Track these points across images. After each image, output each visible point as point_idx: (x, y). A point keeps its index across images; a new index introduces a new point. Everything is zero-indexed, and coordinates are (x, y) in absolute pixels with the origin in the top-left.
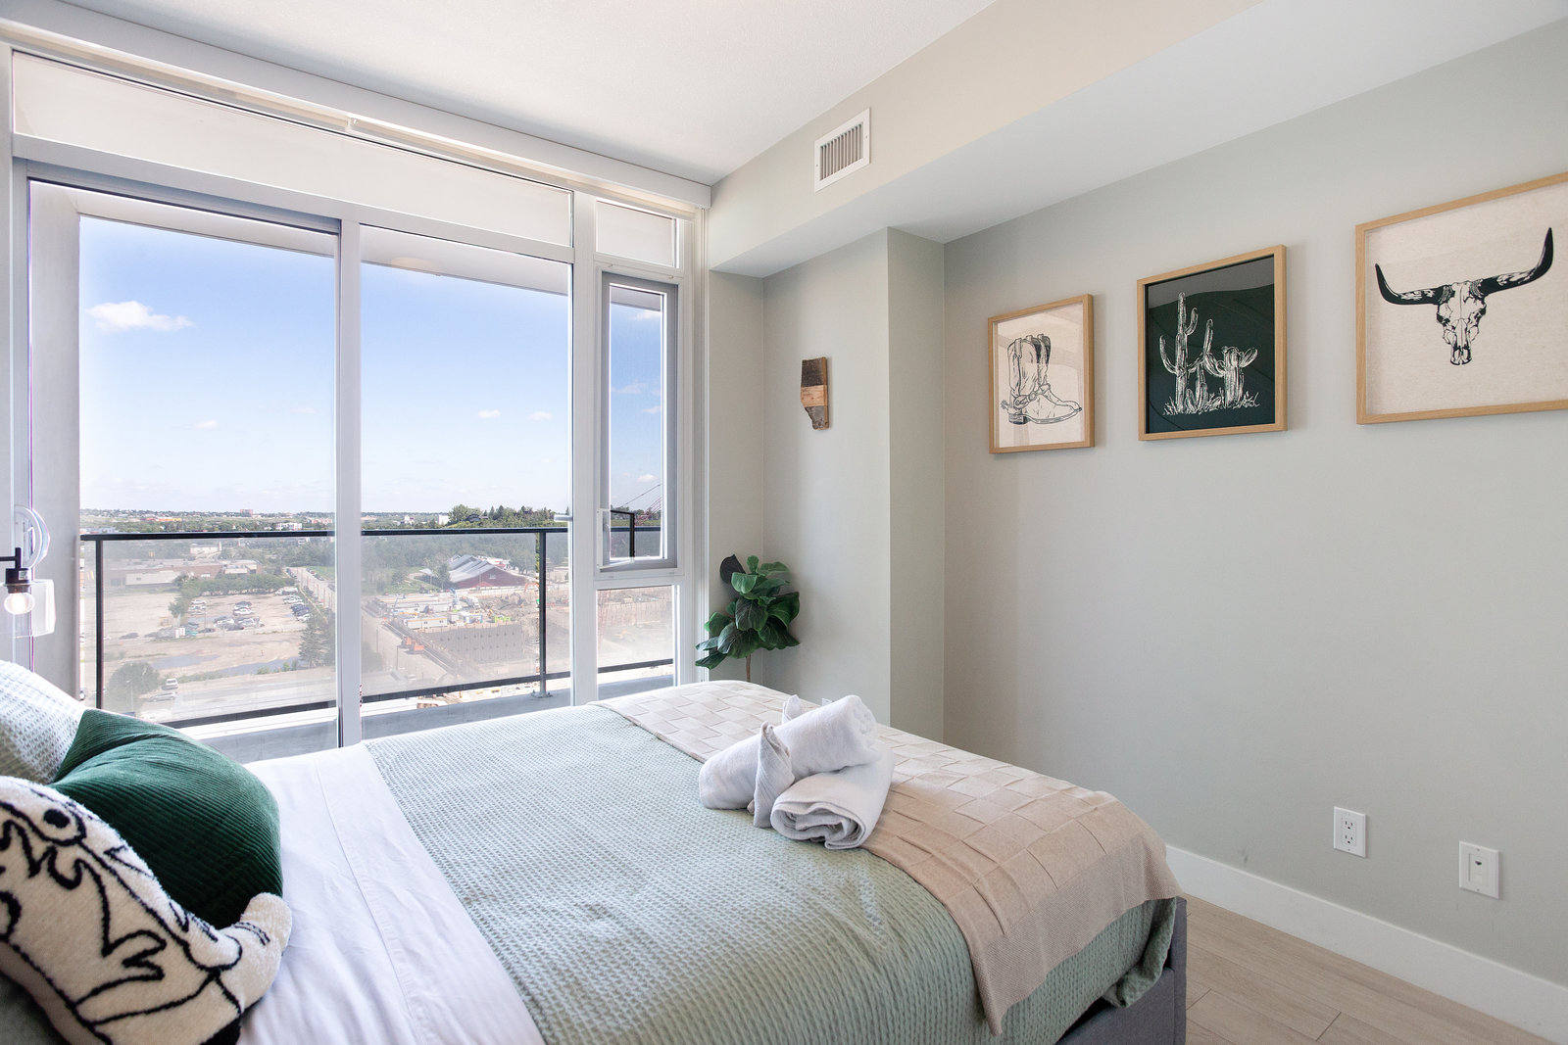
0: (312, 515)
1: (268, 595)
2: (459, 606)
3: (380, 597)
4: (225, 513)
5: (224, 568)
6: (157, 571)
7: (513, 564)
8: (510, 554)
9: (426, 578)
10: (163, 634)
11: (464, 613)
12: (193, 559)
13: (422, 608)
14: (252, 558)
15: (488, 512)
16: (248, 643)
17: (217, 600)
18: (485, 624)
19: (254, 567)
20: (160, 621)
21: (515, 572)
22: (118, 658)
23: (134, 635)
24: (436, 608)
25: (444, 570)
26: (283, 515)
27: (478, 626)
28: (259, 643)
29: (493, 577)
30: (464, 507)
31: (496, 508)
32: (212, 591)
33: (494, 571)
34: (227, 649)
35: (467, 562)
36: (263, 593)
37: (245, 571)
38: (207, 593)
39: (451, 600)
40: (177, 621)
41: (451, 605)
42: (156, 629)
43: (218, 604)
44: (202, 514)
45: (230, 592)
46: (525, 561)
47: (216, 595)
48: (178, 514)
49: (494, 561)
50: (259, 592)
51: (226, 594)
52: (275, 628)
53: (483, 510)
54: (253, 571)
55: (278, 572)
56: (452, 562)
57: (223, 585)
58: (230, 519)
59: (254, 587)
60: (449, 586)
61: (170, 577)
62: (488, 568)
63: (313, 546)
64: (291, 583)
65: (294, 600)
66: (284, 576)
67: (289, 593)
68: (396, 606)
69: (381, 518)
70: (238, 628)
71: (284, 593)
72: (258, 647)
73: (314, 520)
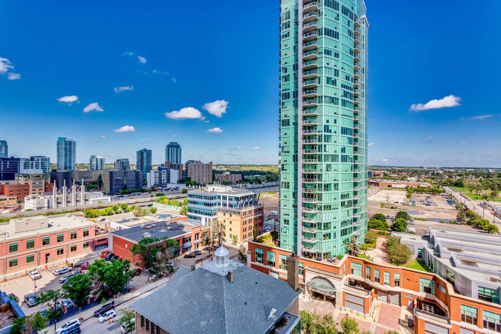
0: (446, 168)
1: (436, 195)
3: (486, 201)
4: (415, 167)
5: (420, 185)
6: (400, 184)
10: (406, 203)
12: (409, 181)
14: (428, 182)
16: (433, 211)
17: (419, 195)
19: (429, 185)
20: (404, 199)
22: (395, 208)
23: (397, 202)
26: (436, 168)
28: (438, 212)
32: (417, 192)
34: (427, 212)
36: (434, 194)
37: (426, 186)
38: (416, 192)
40: (408, 200)
42: (404, 202)
43: (419, 196)
44: (408, 167)
45: (423, 193)
47: (418, 193)
48: (401, 167)
50: (432, 194)
51: (421, 193)
52: (442, 207)
54: (429, 187)
55: (438, 187)
57: (420, 190)
58: (417, 169)
59: (431, 192)
61: (404, 186)
63: (451, 179)
64: (444, 192)
65: (447, 198)
66: (441, 189)
67: (444, 195)
68: (496, 206)
69: (477, 170)
70: (428, 205)
71: (442, 195)
72: (437, 212)
73: (447, 170)
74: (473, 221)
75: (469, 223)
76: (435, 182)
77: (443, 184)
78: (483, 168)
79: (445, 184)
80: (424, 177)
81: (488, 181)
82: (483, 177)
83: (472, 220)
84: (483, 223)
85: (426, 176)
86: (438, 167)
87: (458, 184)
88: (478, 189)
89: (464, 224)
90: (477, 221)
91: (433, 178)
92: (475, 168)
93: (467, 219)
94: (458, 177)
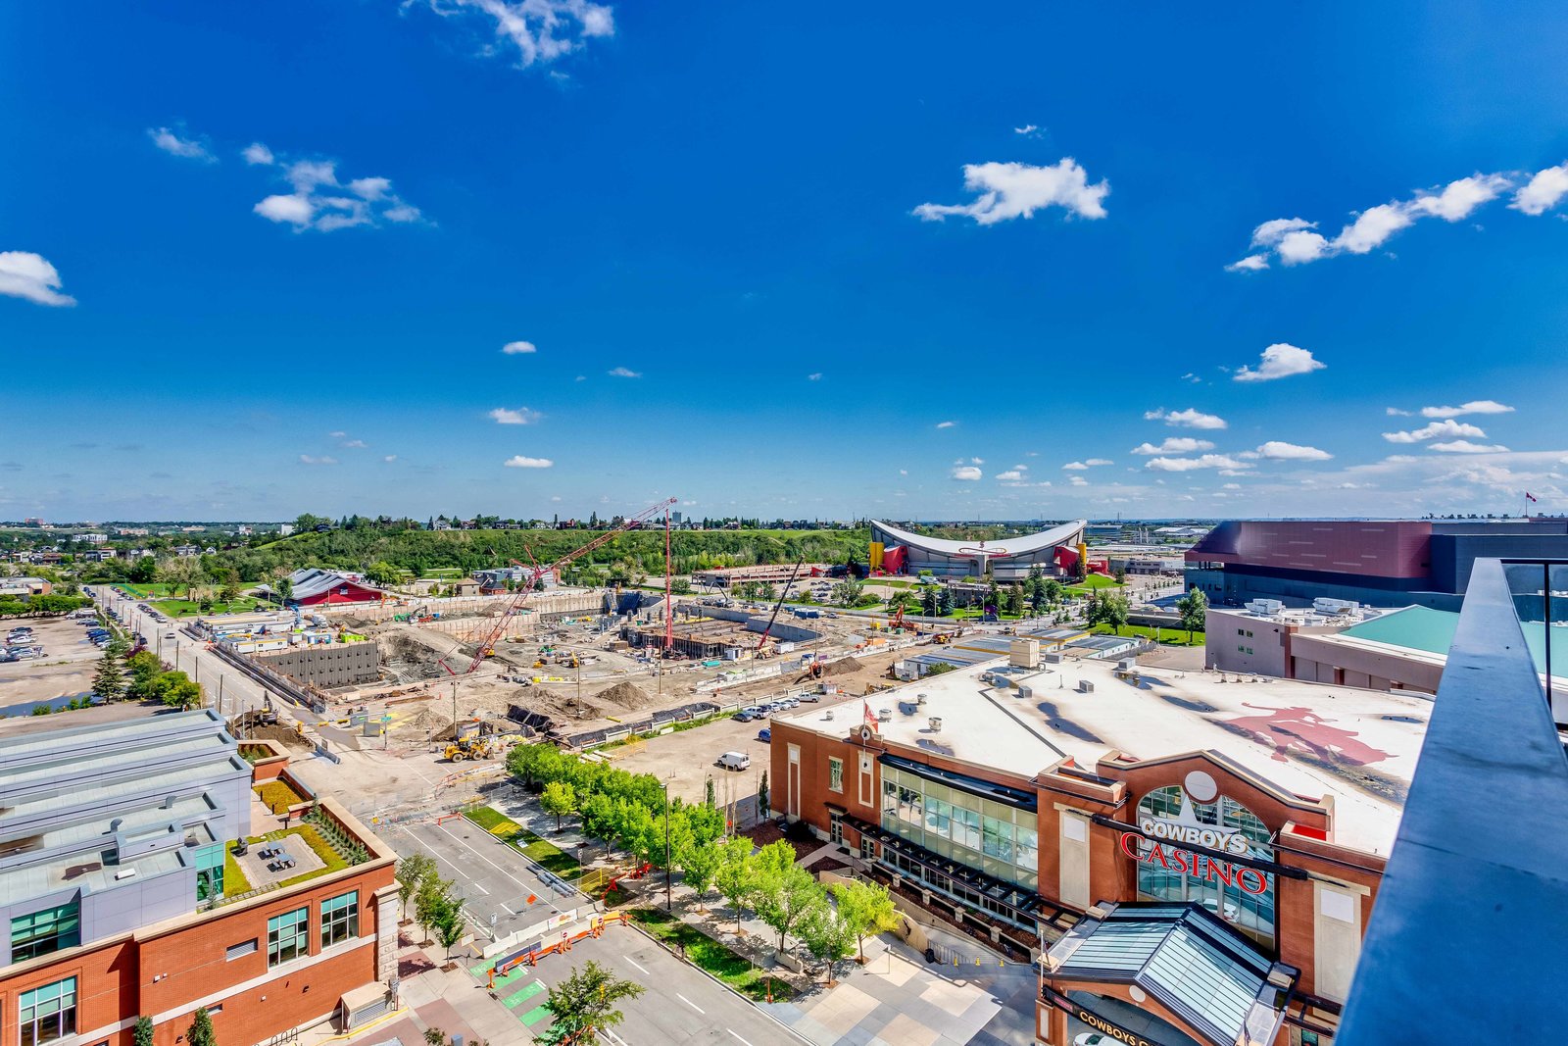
0: (123, 524)
1: (54, 619)
2: (302, 625)
3: (204, 618)
7: (369, 577)
8: (365, 566)
9: (264, 595)
11: (309, 633)
13: (257, 628)
14: (38, 575)
15: (340, 521)
16: (23, 678)
18: (334, 645)
19: (40, 586)
21: (371, 586)
24: (274, 628)
25: (285, 585)
26: (83, 525)
27: (325, 647)
28: (39, 677)
29: (344, 592)
30: (311, 517)
31: (349, 517)
33: (345, 586)
35: (313, 576)
36: (51, 616)
37: (26, 591)
39: (293, 619)
41: (293, 624)
46: (383, 574)
49: (347, 576)
50: (44, 616)
52: (64, 658)
53: (333, 519)
54: (37, 592)
55: (73, 591)
56: (295, 576)
58: (11, 529)
59: (37, 609)
60: (291, 603)
62: (338, 582)
63: (120, 560)
64: (89, 604)
65: (91, 625)
66: (82, 595)
67: (84, 616)
68: (225, 627)
69: (211, 529)
70: (12, 659)
71: (78, 617)
72: (37, 681)
73: (123, 531)
74: (143, 685)
75: (132, 695)
76: (68, 575)
77: (95, 577)
78: (228, 524)
79: (101, 578)
80: (27, 560)
81: (222, 560)
82: (217, 548)
83: (143, 680)
84: (169, 684)
85: (39, 555)
86: (94, 520)
87: (143, 574)
88: (192, 585)
89: (116, 699)
90: (158, 680)
91: (62, 562)
92: (207, 525)
93: (127, 683)
94: (146, 553)
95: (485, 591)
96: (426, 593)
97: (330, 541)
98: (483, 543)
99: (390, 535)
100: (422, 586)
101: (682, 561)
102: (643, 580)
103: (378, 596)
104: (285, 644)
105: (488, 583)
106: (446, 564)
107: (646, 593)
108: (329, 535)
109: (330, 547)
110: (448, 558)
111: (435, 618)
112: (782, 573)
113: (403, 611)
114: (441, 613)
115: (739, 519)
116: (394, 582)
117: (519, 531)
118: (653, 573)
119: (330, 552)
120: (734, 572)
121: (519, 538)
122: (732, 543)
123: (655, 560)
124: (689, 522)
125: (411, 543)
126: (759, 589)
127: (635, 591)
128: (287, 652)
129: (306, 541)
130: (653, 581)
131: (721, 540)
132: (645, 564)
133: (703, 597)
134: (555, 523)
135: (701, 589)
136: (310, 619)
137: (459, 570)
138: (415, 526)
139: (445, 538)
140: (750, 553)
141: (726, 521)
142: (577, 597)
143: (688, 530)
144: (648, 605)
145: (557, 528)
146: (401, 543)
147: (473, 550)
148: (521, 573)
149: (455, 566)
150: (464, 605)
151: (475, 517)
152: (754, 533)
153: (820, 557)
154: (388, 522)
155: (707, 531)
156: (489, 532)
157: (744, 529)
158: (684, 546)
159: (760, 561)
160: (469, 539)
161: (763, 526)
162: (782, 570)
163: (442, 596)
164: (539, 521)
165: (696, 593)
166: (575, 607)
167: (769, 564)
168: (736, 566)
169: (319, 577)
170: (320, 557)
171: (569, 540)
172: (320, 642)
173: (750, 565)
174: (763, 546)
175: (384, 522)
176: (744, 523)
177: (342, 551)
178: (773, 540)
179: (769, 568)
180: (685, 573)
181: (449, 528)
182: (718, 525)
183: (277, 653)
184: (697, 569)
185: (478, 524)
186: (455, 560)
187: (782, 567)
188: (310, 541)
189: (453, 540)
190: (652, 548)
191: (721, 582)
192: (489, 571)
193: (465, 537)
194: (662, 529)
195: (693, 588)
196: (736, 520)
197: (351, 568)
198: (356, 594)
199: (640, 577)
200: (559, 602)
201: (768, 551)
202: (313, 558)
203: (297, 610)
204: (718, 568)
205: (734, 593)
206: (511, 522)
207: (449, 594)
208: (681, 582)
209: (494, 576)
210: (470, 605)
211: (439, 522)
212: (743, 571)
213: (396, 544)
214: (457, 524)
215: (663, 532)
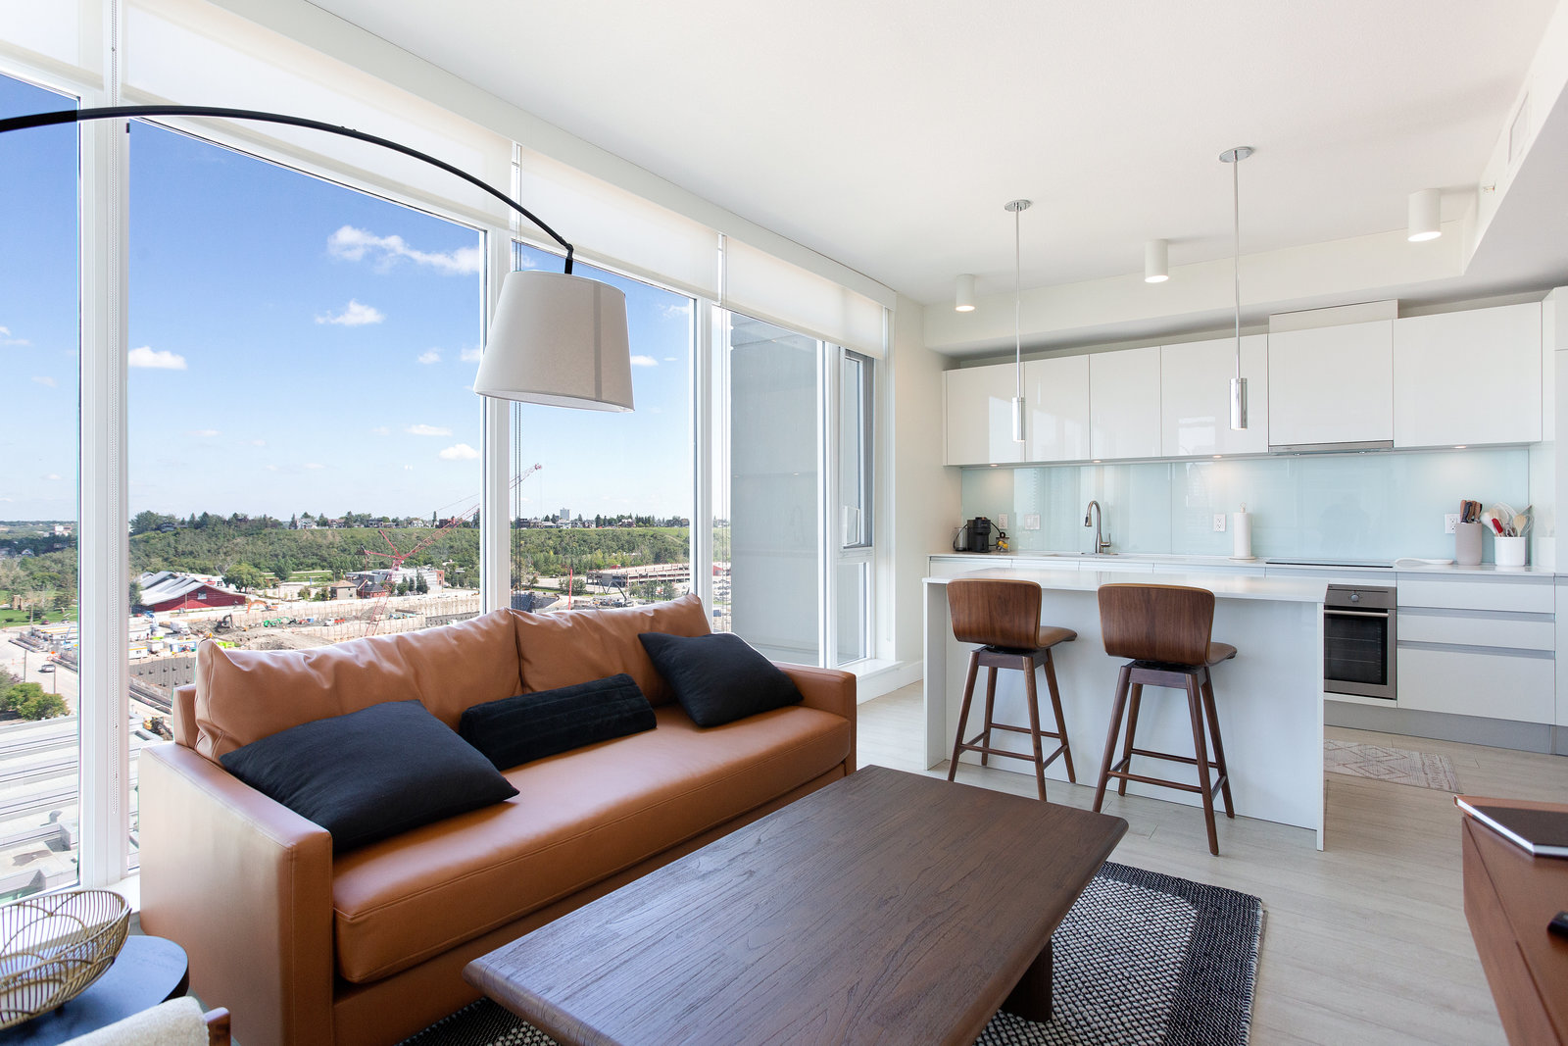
2: (161, 632)
7: (228, 581)
8: (220, 569)
11: (170, 640)
15: (187, 519)
21: (232, 589)
25: (133, 590)
27: (189, 654)
29: (202, 597)
30: (152, 514)
31: (198, 515)
33: (203, 589)
35: (164, 580)
39: (148, 626)
41: (149, 631)
46: (244, 577)
49: (202, 579)
53: (179, 517)
56: (143, 580)
60: (142, 609)
62: (195, 586)
95: (362, 594)
96: (296, 597)
97: (176, 541)
98: (355, 543)
99: (247, 535)
100: (289, 589)
101: (576, 561)
102: (535, 581)
103: (241, 601)
104: (145, 652)
105: (366, 586)
106: (313, 566)
107: (538, 594)
108: (175, 535)
109: (176, 548)
110: (315, 560)
111: (308, 622)
112: (681, 572)
113: (271, 616)
114: (315, 617)
115: (634, 516)
116: (257, 586)
117: (395, 530)
118: (544, 573)
119: (177, 554)
120: (632, 571)
121: (395, 536)
122: (627, 542)
123: (546, 560)
124: (580, 519)
125: (272, 544)
126: (659, 589)
127: (527, 592)
128: (147, 661)
129: (147, 542)
130: (544, 582)
131: (616, 538)
132: (536, 565)
133: (600, 597)
134: (434, 521)
135: (598, 589)
136: (168, 627)
137: (328, 572)
138: (276, 524)
139: (311, 537)
140: (647, 551)
141: (620, 518)
142: (464, 598)
143: (579, 527)
144: (542, 606)
145: (437, 526)
146: (260, 543)
147: (344, 550)
148: (400, 574)
149: (323, 568)
150: (341, 609)
151: (345, 515)
152: (650, 531)
153: (720, 556)
154: (245, 520)
155: (600, 529)
156: (360, 531)
157: (640, 526)
158: (575, 544)
159: (658, 559)
160: (338, 538)
161: (659, 524)
162: (681, 569)
163: (315, 600)
164: (416, 519)
165: (592, 593)
166: (462, 610)
167: (666, 562)
168: (633, 566)
169: (172, 580)
170: (166, 560)
171: (450, 539)
172: (184, 649)
173: (647, 563)
174: (659, 544)
175: (238, 521)
176: (639, 520)
177: (191, 553)
178: (669, 538)
179: (667, 566)
180: (579, 573)
181: (315, 527)
182: (610, 522)
183: (137, 662)
184: (591, 569)
185: (348, 521)
186: (323, 562)
187: (680, 565)
188: (152, 541)
189: (320, 540)
190: (542, 548)
191: (619, 581)
192: (367, 573)
193: (332, 535)
194: (551, 527)
195: (589, 588)
196: (630, 517)
197: (203, 571)
198: (215, 598)
199: (531, 577)
200: (446, 605)
201: (666, 550)
202: (157, 561)
203: (152, 616)
204: (614, 567)
205: (633, 593)
206: (384, 519)
207: (323, 597)
208: (576, 582)
209: (371, 578)
210: (348, 608)
211: (304, 520)
212: (641, 570)
213: (254, 544)
214: (323, 522)
215: (554, 531)
